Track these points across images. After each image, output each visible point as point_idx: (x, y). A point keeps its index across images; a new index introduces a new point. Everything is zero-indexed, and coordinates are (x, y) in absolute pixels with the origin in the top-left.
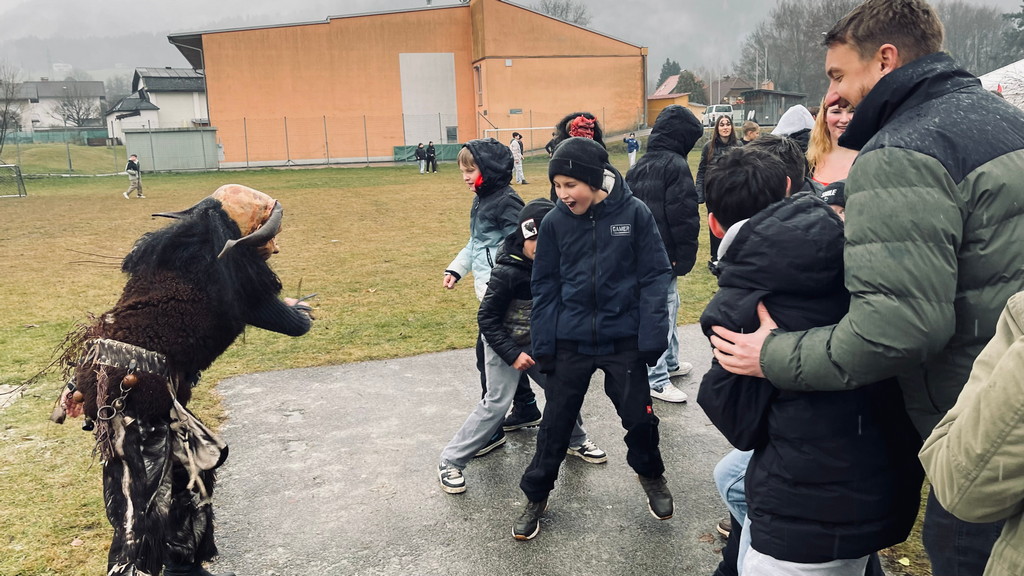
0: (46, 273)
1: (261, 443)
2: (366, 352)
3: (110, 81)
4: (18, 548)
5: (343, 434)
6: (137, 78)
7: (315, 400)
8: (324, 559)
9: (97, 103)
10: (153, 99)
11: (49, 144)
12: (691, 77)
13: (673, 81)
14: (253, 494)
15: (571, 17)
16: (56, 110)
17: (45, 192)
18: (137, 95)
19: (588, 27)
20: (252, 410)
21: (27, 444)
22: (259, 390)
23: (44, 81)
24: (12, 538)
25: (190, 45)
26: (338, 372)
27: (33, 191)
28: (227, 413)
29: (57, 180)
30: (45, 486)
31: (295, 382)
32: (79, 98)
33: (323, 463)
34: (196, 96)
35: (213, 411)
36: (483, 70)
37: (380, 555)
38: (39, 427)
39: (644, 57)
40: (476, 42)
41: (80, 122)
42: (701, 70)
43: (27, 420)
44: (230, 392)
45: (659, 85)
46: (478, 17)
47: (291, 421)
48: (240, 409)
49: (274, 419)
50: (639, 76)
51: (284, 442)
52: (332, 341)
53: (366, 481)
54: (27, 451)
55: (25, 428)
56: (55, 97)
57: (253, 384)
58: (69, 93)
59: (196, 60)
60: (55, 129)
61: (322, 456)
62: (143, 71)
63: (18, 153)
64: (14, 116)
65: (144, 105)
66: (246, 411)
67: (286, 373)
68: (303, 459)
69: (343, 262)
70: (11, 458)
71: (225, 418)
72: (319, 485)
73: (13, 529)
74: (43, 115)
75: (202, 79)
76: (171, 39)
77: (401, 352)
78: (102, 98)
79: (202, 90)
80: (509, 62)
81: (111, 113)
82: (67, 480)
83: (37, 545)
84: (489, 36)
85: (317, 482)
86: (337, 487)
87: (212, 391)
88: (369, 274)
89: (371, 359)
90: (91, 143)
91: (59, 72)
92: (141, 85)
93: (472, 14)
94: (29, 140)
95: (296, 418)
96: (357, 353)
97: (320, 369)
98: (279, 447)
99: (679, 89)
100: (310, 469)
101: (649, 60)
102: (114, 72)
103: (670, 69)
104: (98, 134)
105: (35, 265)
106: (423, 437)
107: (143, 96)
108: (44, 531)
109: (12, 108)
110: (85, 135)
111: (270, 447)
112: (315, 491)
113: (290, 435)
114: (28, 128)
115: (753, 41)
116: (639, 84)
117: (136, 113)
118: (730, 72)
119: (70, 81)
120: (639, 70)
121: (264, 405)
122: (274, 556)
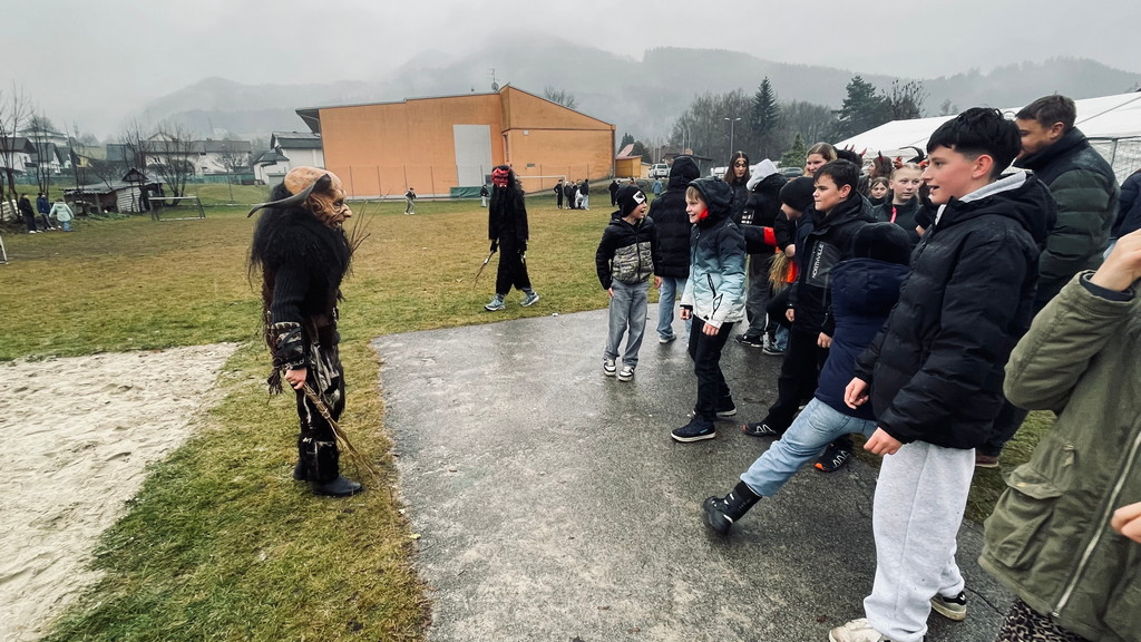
0: (233, 269)
1: (411, 379)
2: (467, 320)
3: (254, 142)
4: (261, 450)
5: (464, 372)
6: (273, 139)
7: (440, 351)
8: (473, 453)
9: (247, 156)
10: (285, 153)
11: (215, 184)
12: (642, 146)
13: (630, 148)
14: (415, 412)
15: (565, 103)
16: (218, 160)
17: (218, 216)
18: (274, 151)
19: (576, 110)
20: (400, 358)
21: (251, 382)
22: (401, 345)
23: (209, 141)
24: (256, 444)
25: (311, 117)
26: (452, 332)
27: (209, 215)
28: (383, 360)
29: (223, 208)
30: (271, 409)
31: (425, 340)
32: (234, 152)
33: (457, 391)
34: (314, 152)
35: (373, 358)
36: (509, 137)
37: (511, 449)
38: (256, 370)
39: (613, 131)
40: (504, 119)
41: (234, 168)
42: (647, 141)
43: (247, 366)
44: (382, 346)
45: (620, 151)
46: (505, 101)
47: (427, 364)
48: (391, 357)
49: (416, 363)
50: (610, 144)
51: (427, 378)
52: (441, 313)
53: (489, 403)
54: (252, 386)
55: (247, 371)
56: (217, 152)
57: (396, 340)
58: (227, 150)
59: (315, 127)
60: (218, 174)
61: (456, 387)
62: (277, 134)
63: (196, 189)
64: (190, 164)
65: (279, 157)
66: (396, 358)
67: (417, 333)
68: (443, 389)
69: (434, 262)
70: (242, 391)
71: (383, 363)
72: (458, 405)
73: (255, 437)
74: (209, 164)
75: (320, 140)
76: (298, 112)
77: (491, 320)
78: (249, 152)
79: (319, 148)
80: (526, 132)
81: (256, 162)
82: (285, 404)
83: (275, 448)
84: (513, 115)
85: (457, 403)
86: (470, 406)
87: (369, 346)
88: (454, 270)
89: (471, 324)
90: (244, 183)
91: (219, 135)
92: (277, 144)
93: (501, 99)
94: (201, 181)
95: (430, 363)
96: (461, 320)
97: (439, 331)
98: (424, 381)
99: (633, 153)
100: (449, 395)
101: (616, 133)
102: (257, 134)
103: (628, 140)
104: (247, 177)
105: (223, 264)
106: (519, 374)
107: (278, 152)
108: (277, 438)
109: (190, 159)
110: (239, 178)
111: (419, 382)
112: (456, 409)
113: (430, 374)
114: (199, 173)
115: (680, 123)
116: (610, 149)
117: (274, 163)
118: (666, 143)
119: (226, 141)
120: (610, 140)
121: (407, 354)
122: (439, 451)
